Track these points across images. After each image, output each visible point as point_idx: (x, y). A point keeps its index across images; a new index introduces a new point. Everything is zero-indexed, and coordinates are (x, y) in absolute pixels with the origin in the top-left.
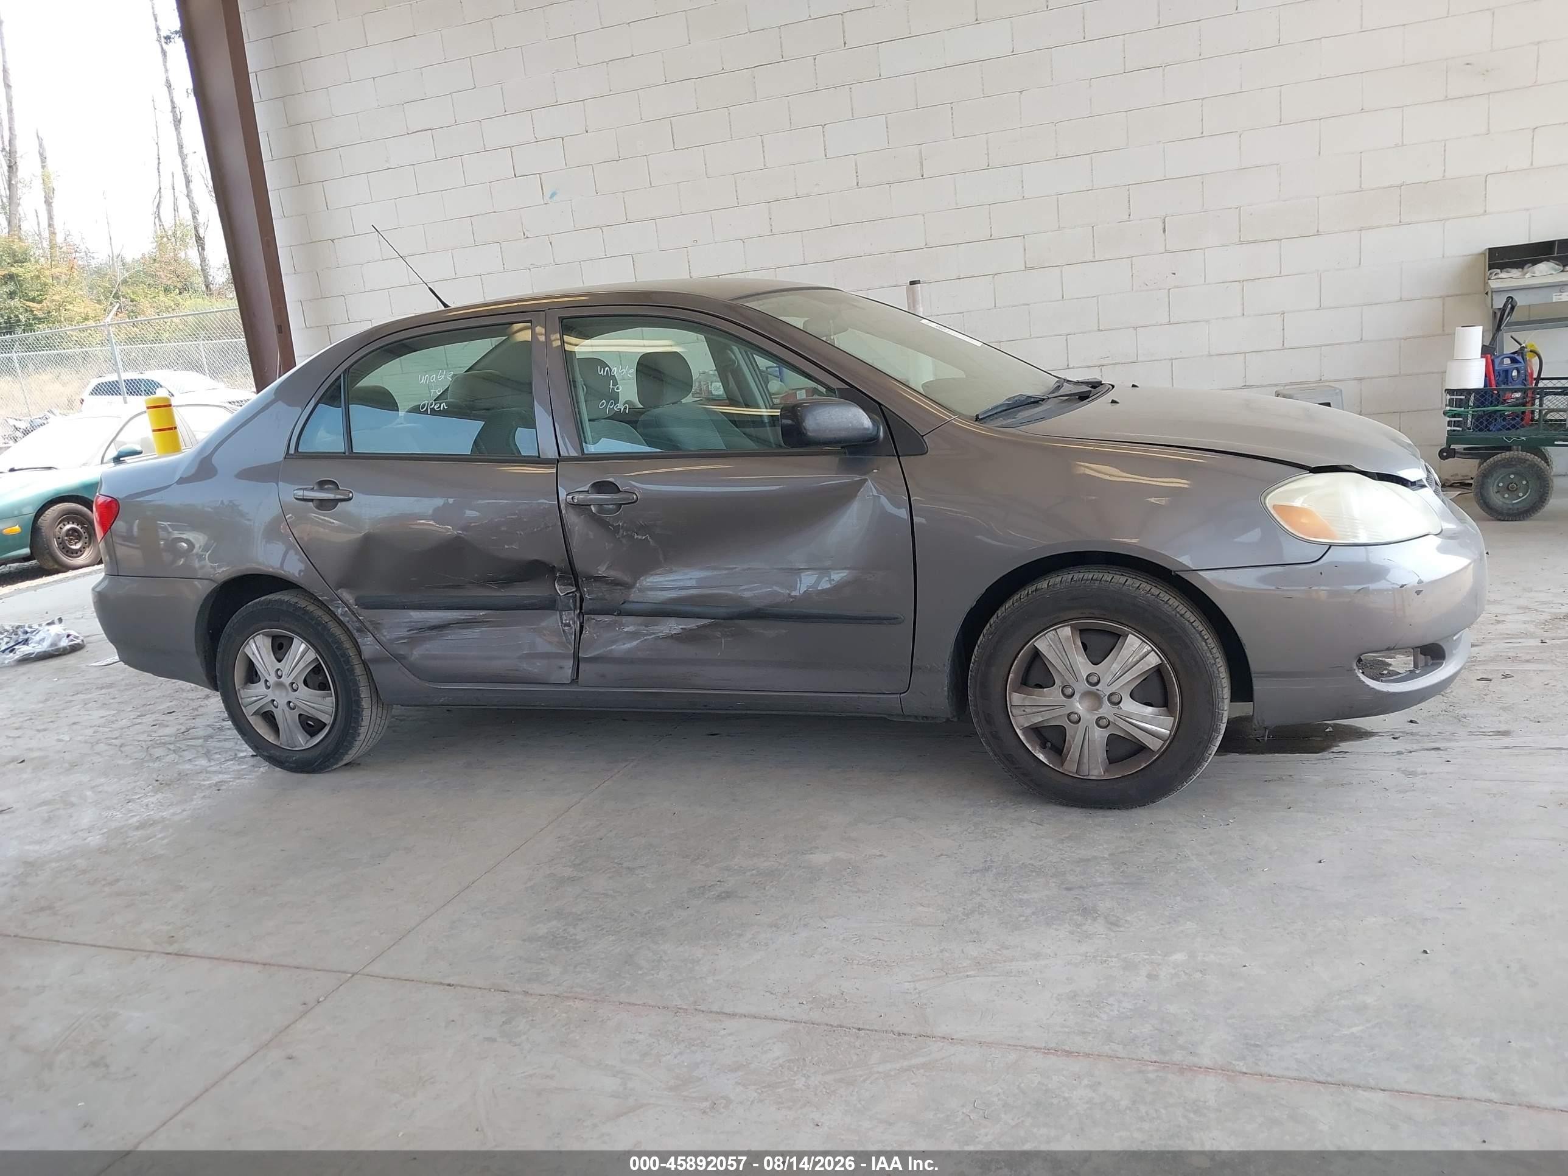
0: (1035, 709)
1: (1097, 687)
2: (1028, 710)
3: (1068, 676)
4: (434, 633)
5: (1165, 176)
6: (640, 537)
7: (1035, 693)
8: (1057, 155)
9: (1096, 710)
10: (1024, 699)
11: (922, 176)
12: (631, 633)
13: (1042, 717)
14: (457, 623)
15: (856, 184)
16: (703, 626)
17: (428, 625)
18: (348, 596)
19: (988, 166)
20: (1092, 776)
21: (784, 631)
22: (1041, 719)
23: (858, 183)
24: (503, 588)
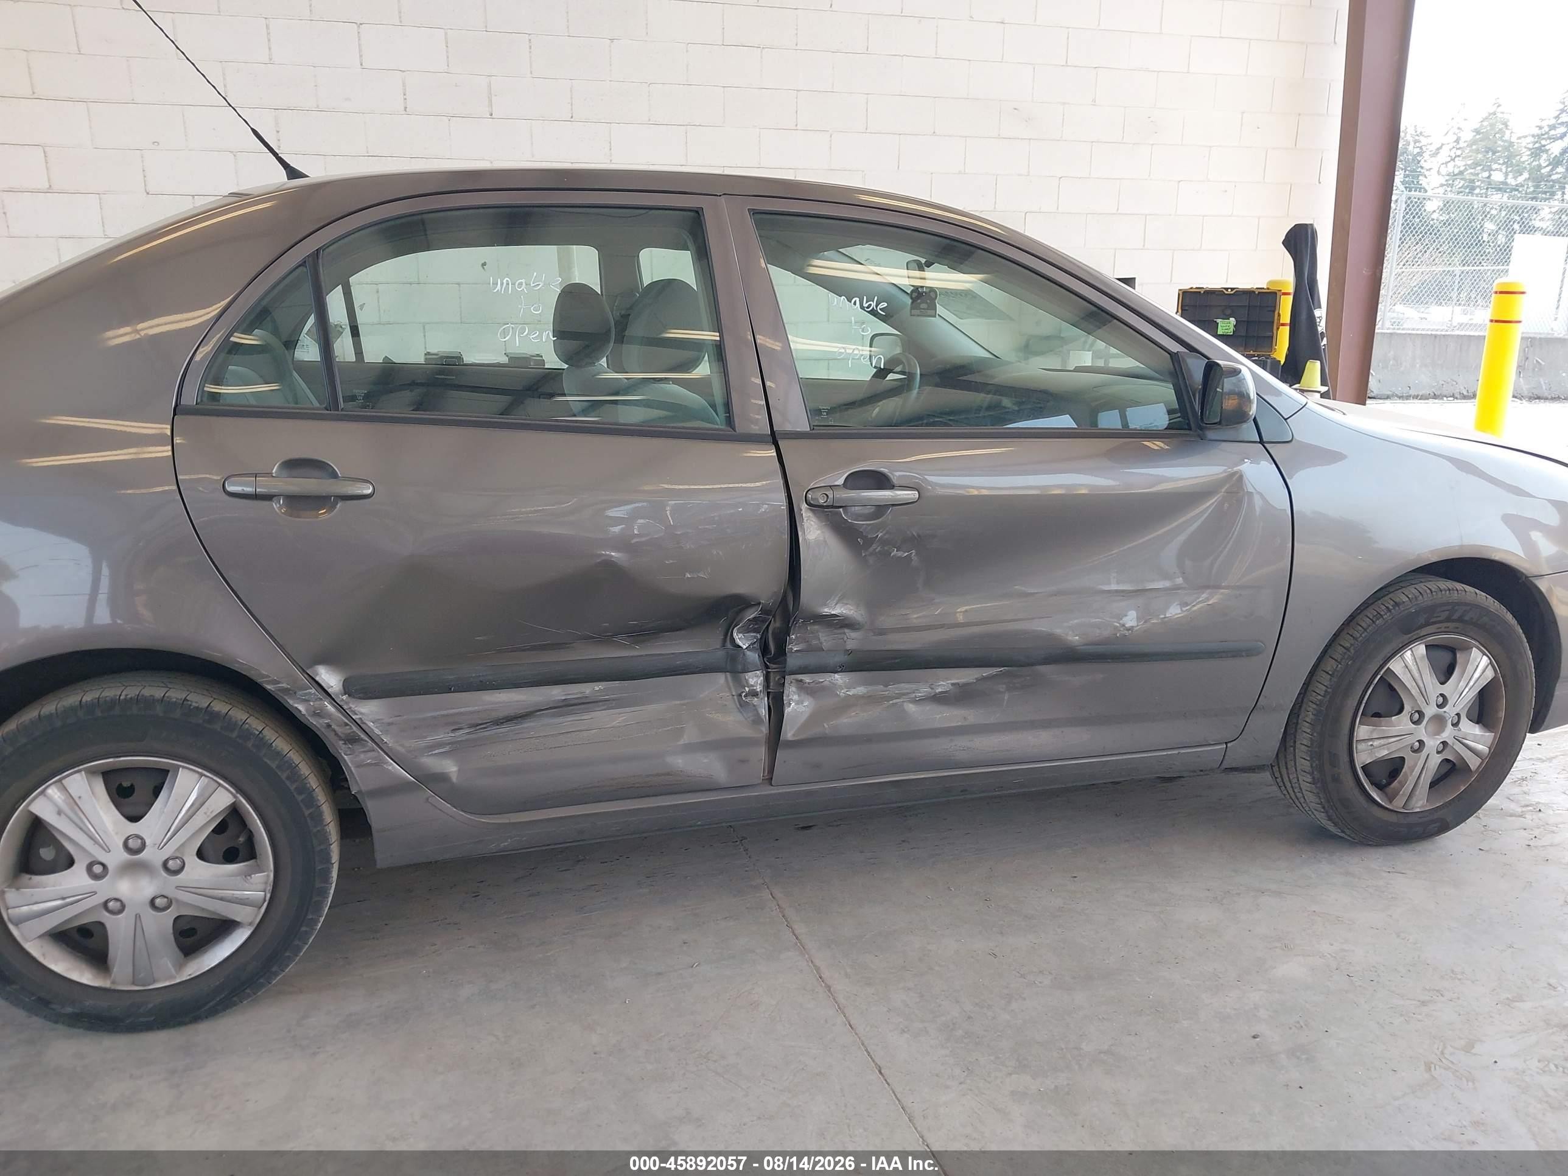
0: (1382, 742)
1: (1444, 709)
2: (1376, 743)
3: (1420, 700)
4: (503, 729)
5: (760, 164)
6: (900, 554)
7: (1383, 724)
8: (649, 120)
9: (1438, 735)
10: (1372, 732)
11: (491, 115)
12: (862, 697)
13: (1388, 749)
14: (551, 708)
15: (403, 109)
16: (984, 679)
17: (495, 715)
18: (330, 678)
19: (572, 117)
20: (1417, 807)
21: (1101, 676)
22: (1386, 752)
23: (406, 108)
24: (636, 643)
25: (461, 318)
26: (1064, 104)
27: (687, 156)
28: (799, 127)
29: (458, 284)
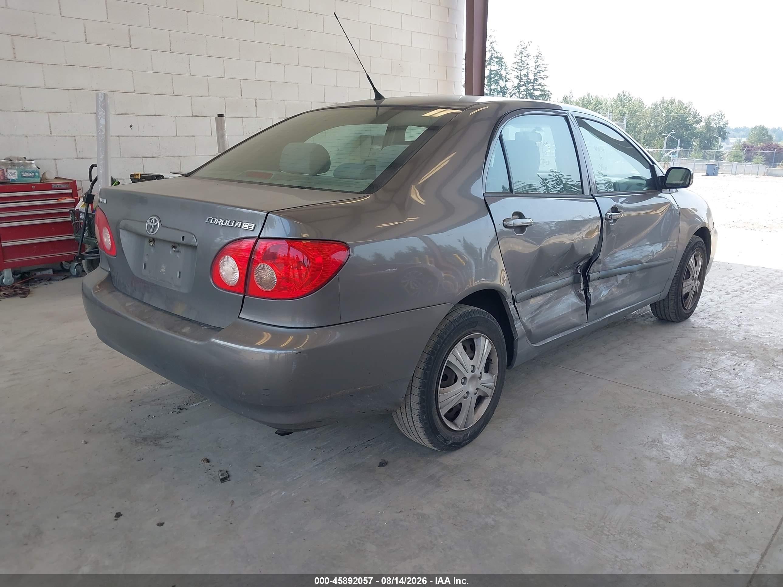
0: (687, 287)
3: (694, 273)
7: (687, 281)
10: (686, 284)
16: (627, 277)
20: (689, 308)
22: (688, 291)
25: (121, 155)
26: (371, 57)
27: (224, 73)
28: (271, 61)
29: (118, 136)
